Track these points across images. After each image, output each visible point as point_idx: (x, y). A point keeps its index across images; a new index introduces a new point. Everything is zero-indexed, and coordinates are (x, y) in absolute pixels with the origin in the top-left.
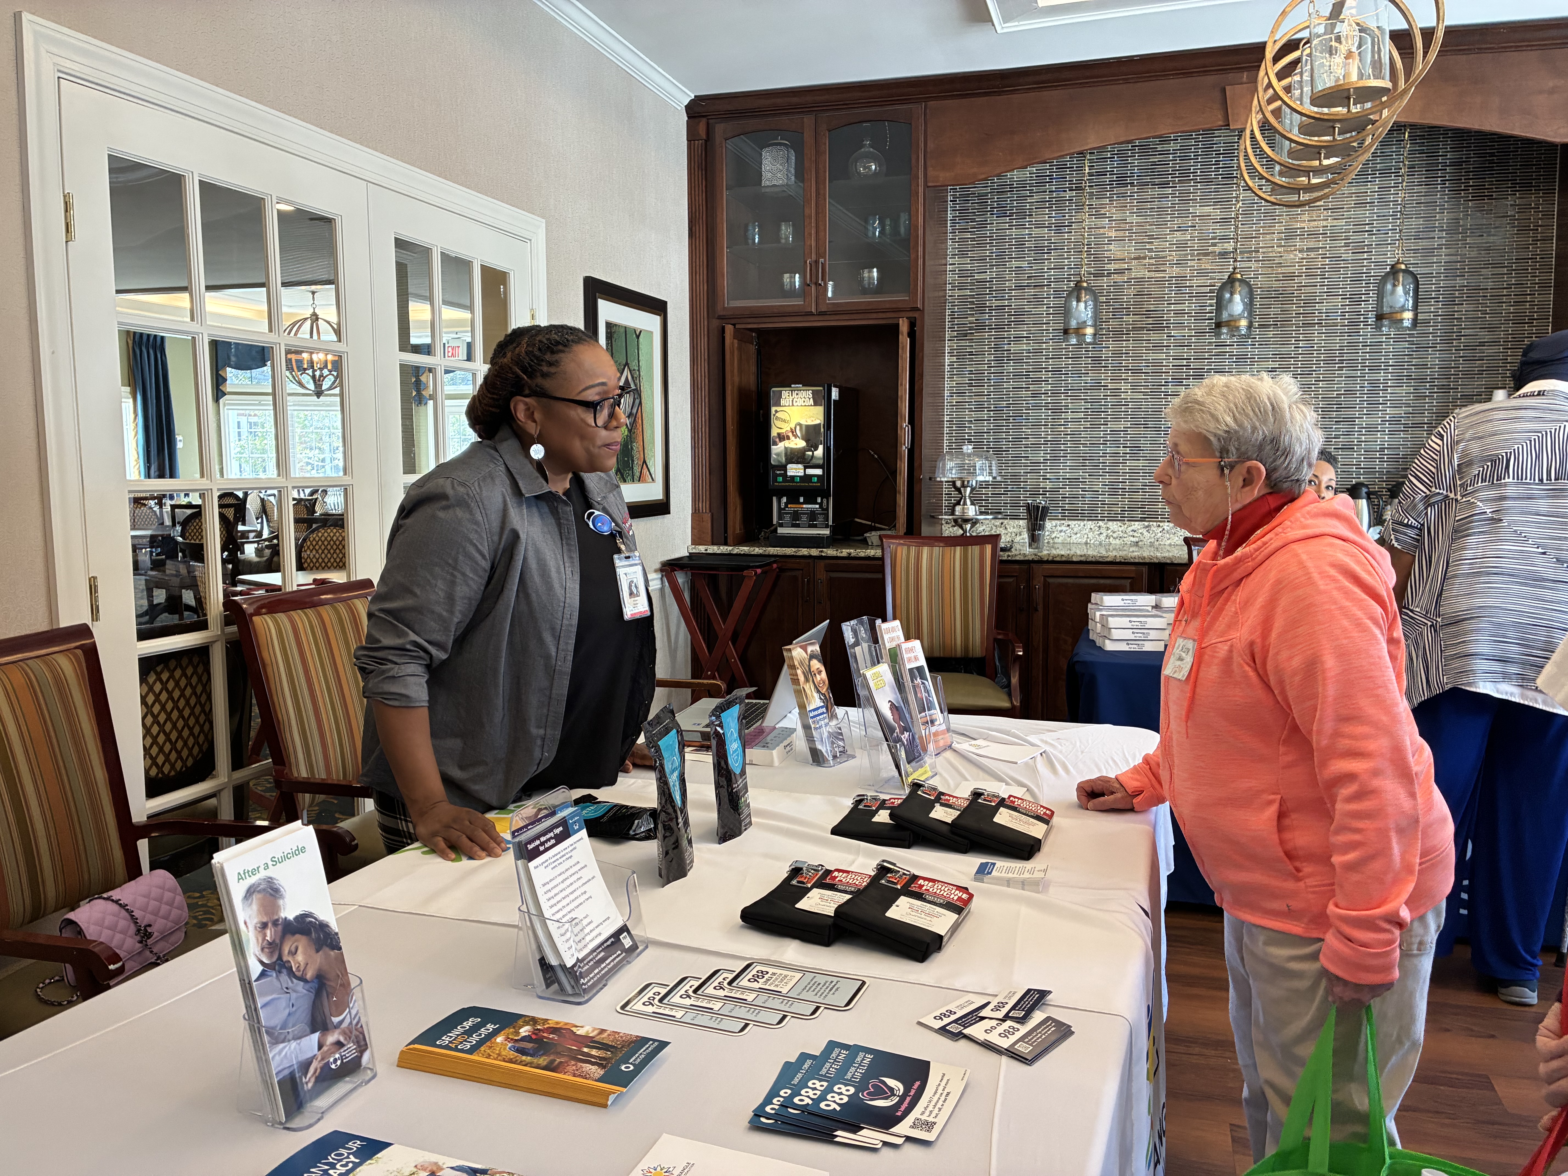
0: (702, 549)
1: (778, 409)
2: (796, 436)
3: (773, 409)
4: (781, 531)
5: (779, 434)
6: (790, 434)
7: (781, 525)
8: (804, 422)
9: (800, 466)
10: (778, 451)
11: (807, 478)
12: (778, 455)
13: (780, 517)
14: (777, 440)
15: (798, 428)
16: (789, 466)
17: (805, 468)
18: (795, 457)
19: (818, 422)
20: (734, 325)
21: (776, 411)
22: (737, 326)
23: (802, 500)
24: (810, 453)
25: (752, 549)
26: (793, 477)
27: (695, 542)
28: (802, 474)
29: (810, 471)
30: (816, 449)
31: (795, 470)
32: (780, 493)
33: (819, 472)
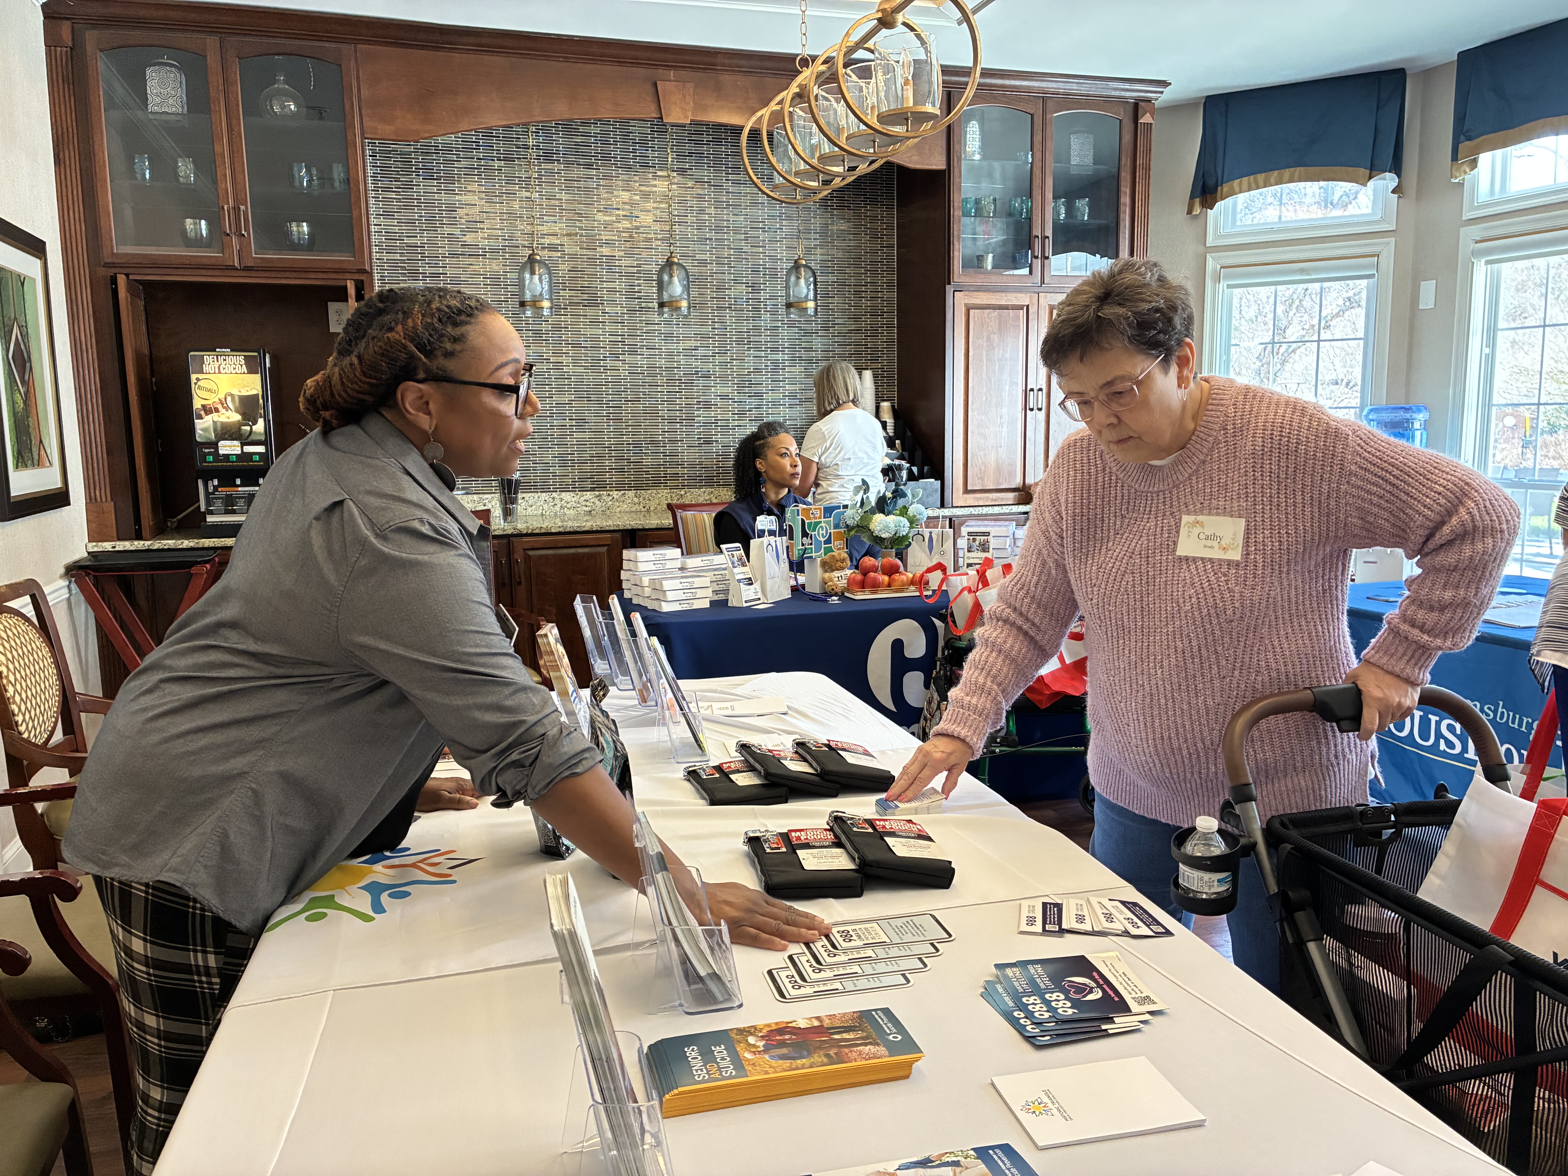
0: (107, 546)
1: (200, 376)
2: (227, 408)
3: (194, 377)
4: (210, 519)
5: (204, 406)
6: (220, 407)
7: (211, 513)
8: (236, 392)
9: (237, 443)
10: (206, 425)
11: (245, 457)
12: (205, 430)
13: (209, 503)
14: (202, 413)
15: (229, 399)
16: (221, 443)
17: (243, 445)
18: (228, 432)
19: (254, 392)
20: (127, 275)
21: (198, 379)
22: (131, 277)
23: (238, 482)
24: (248, 428)
25: (179, 542)
26: (227, 456)
27: (93, 537)
28: (239, 452)
29: (249, 449)
30: (255, 422)
31: (229, 448)
32: (207, 475)
33: (261, 449)
